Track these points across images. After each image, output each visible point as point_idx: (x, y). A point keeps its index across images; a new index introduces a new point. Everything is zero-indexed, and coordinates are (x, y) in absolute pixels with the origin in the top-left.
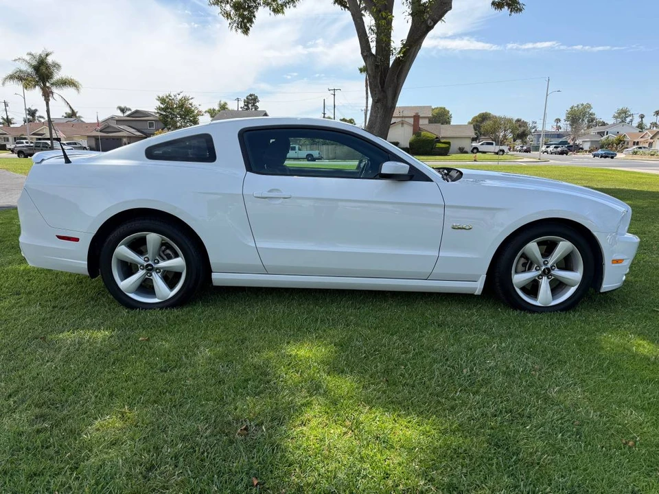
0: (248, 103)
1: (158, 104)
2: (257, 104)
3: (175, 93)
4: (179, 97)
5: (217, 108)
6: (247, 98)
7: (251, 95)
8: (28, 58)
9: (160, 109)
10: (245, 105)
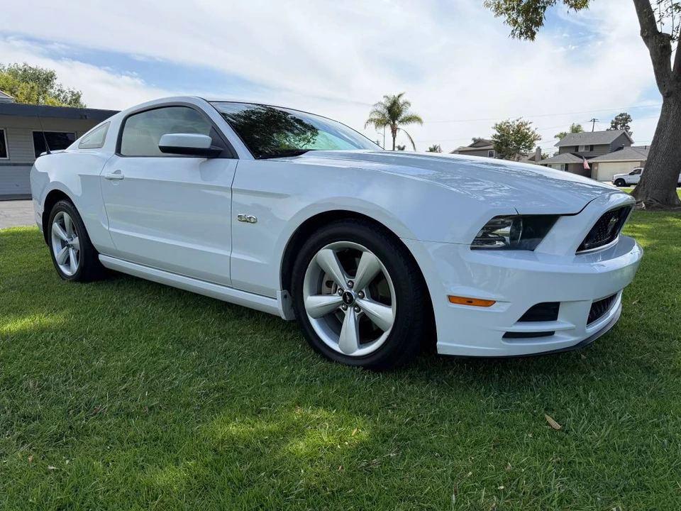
0: (617, 124)
1: (495, 132)
2: (629, 124)
3: (513, 120)
4: (517, 123)
5: (568, 131)
6: (616, 119)
7: (621, 115)
8: (383, 101)
9: (495, 136)
10: (612, 127)
